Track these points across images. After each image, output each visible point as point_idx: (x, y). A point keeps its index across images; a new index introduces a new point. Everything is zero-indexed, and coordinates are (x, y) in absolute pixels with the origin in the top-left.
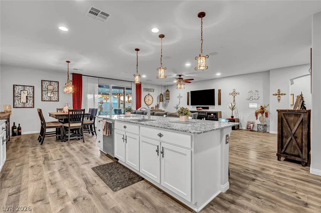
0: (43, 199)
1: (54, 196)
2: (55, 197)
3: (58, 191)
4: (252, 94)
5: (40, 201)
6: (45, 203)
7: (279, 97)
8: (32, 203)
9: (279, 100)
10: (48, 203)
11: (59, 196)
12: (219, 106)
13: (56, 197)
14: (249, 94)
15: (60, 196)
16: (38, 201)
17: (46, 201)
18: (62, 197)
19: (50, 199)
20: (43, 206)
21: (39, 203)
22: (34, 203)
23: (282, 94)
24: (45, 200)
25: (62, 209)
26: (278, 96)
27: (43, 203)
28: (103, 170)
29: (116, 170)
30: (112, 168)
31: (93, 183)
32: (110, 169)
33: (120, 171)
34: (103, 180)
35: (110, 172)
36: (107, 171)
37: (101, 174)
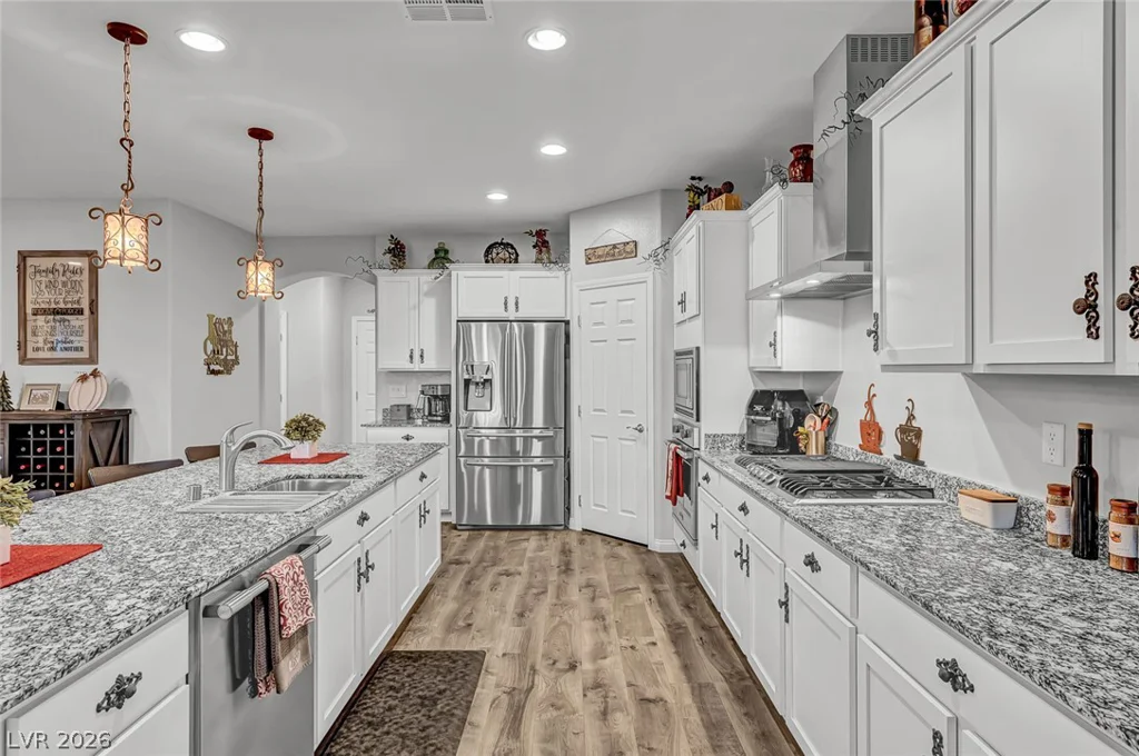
0: (644, 705)
1: (616, 700)
3: (604, 715)
5: (649, 701)
6: (636, 689)
8: (666, 702)
10: (629, 684)
11: (604, 693)
13: (612, 694)
15: (602, 691)
16: (653, 701)
17: (635, 693)
18: (597, 687)
19: (626, 695)
20: (640, 681)
21: (649, 694)
22: (661, 700)
24: (638, 698)
25: (602, 659)
27: (641, 690)
28: (427, 737)
29: (399, 711)
30: (388, 733)
31: (505, 699)
32: (402, 731)
33: (392, 702)
34: (473, 693)
35: (424, 711)
36: (424, 719)
37: (455, 720)
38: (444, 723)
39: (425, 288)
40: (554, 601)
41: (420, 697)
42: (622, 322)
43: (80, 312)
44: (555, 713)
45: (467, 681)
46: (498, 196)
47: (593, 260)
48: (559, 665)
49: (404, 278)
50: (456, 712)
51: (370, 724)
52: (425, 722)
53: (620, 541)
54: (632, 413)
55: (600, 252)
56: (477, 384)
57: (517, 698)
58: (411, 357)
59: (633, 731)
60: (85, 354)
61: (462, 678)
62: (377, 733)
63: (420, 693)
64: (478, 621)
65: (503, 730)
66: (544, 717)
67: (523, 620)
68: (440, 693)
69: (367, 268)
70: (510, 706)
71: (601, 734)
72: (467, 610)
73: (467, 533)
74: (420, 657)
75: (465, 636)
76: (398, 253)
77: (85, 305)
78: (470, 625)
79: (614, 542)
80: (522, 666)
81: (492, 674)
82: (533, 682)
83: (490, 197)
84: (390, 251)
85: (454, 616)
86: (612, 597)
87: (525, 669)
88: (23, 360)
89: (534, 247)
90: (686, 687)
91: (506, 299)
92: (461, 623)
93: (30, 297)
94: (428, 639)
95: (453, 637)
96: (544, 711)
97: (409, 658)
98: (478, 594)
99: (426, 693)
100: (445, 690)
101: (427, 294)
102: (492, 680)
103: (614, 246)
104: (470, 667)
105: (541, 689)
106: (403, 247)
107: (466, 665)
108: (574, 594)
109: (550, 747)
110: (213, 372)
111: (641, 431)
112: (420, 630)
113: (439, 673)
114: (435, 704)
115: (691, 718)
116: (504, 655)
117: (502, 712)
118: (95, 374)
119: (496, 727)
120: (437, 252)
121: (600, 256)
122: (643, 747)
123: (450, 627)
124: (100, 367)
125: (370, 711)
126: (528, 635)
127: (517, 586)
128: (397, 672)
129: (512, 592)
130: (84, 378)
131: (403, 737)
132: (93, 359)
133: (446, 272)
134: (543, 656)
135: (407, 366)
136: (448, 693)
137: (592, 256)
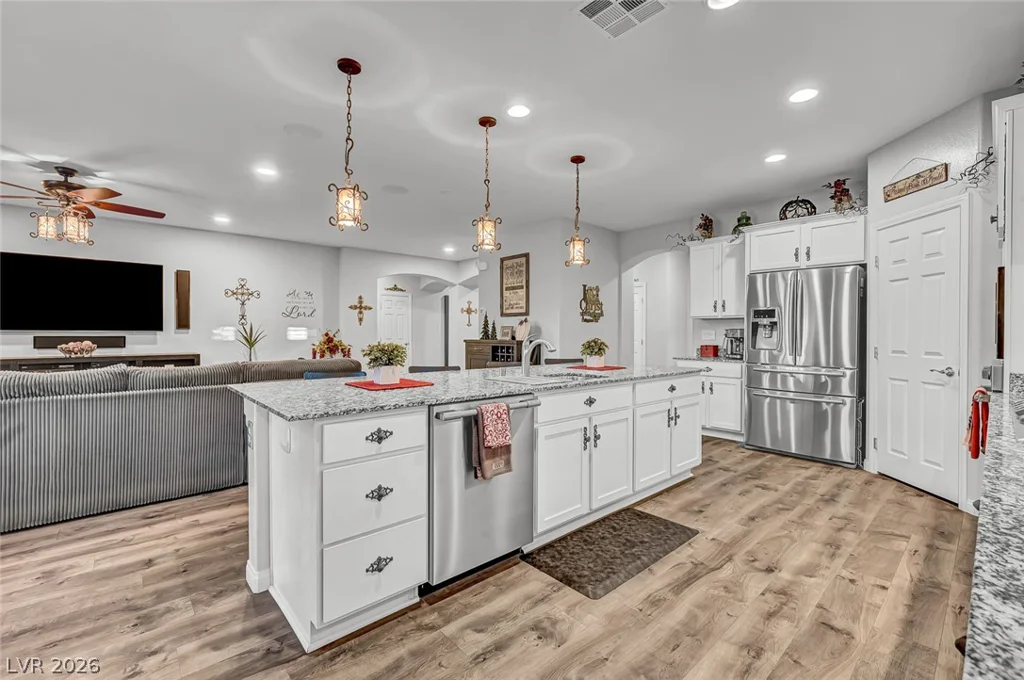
0: (823, 628)
1: (793, 612)
2: (794, 606)
3: (770, 615)
4: (297, 300)
5: (832, 628)
6: (825, 613)
7: (361, 313)
8: (853, 638)
9: (361, 320)
10: (820, 606)
11: (784, 601)
12: (183, 335)
13: (792, 605)
14: (289, 299)
15: (783, 599)
16: (837, 631)
17: (821, 615)
18: (781, 594)
19: (809, 612)
20: (836, 609)
21: (838, 623)
22: (848, 634)
23: (366, 308)
24: (821, 620)
25: (807, 576)
26: (358, 310)
27: (830, 616)
28: (611, 563)
29: (607, 541)
30: (591, 550)
31: (689, 566)
32: (600, 553)
33: (607, 535)
34: (667, 553)
35: (623, 548)
36: (619, 553)
37: (639, 562)
38: (630, 560)
39: (727, 250)
40: (795, 518)
41: (627, 539)
42: (928, 255)
43: (522, 287)
44: (723, 593)
45: (666, 543)
46: (775, 158)
47: (893, 196)
48: (756, 564)
49: (711, 245)
50: (643, 557)
51: (585, 541)
52: (618, 554)
53: (921, 492)
54: (939, 354)
55: (900, 186)
56: (765, 326)
57: (698, 570)
58: (715, 307)
59: (789, 641)
60: (523, 311)
61: (665, 540)
62: (585, 547)
63: (629, 538)
64: (709, 511)
65: (670, 584)
66: (711, 591)
67: (750, 523)
68: (642, 542)
69: (681, 241)
70: (689, 573)
71: (754, 627)
72: (708, 501)
73: (752, 452)
74: (646, 517)
75: (692, 517)
76: (708, 227)
77: (524, 284)
78: (701, 511)
79: (912, 492)
80: (721, 553)
81: (692, 547)
82: (721, 566)
83: (768, 160)
84: (700, 226)
85: (694, 502)
86: (864, 536)
87: (722, 555)
88: (502, 314)
89: (832, 198)
90: (893, 639)
91: (797, 250)
92: (696, 508)
93: (505, 281)
94: (663, 509)
95: (683, 514)
96: (716, 588)
97: (638, 515)
98: (727, 494)
99: (633, 539)
100: (646, 542)
101: (728, 256)
102: (690, 551)
103: (918, 176)
104: (676, 536)
105: (727, 572)
106: (711, 221)
107: (675, 534)
108: (822, 521)
109: (698, 612)
110: (586, 320)
111: (950, 375)
112: (661, 503)
113: (651, 531)
114: (633, 547)
115: (874, 666)
116: (713, 539)
117: (679, 574)
118: (526, 321)
119: (667, 580)
120: (739, 220)
121: (901, 191)
122: (790, 656)
123: (685, 508)
124: (528, 318)
125: (590, 534)
126: (745, 535)
127: (766, 498)
128: (624, 520)
129: (758, 500)
130: (521, 323)
131: (598, 556)
132: (527, 313)
133: (742, 235)
134: (748, 552)
135: (713, 314)
136: (647, 545)
137: (892, 193)
